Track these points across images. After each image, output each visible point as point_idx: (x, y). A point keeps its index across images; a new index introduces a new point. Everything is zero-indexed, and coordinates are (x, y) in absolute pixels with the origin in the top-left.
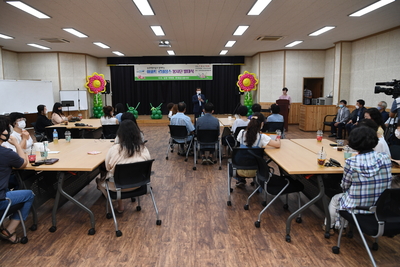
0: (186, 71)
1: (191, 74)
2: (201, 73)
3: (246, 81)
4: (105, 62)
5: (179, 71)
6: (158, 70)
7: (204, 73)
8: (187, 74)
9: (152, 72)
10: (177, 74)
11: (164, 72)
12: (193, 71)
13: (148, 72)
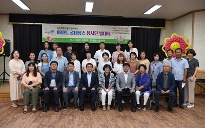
0: (101, 33)
1: (107, 37)
2: (119, 35)
3: (175, 45)
4: (7, 19)
5: (94, 33)
6: (70, 31)
7: (122, 35)
8: (103, 37)
9: (63, 33)
10: (91, 37)
11: (77, 33)
12: (109, 34)
13: (59, 32)
